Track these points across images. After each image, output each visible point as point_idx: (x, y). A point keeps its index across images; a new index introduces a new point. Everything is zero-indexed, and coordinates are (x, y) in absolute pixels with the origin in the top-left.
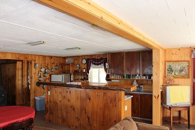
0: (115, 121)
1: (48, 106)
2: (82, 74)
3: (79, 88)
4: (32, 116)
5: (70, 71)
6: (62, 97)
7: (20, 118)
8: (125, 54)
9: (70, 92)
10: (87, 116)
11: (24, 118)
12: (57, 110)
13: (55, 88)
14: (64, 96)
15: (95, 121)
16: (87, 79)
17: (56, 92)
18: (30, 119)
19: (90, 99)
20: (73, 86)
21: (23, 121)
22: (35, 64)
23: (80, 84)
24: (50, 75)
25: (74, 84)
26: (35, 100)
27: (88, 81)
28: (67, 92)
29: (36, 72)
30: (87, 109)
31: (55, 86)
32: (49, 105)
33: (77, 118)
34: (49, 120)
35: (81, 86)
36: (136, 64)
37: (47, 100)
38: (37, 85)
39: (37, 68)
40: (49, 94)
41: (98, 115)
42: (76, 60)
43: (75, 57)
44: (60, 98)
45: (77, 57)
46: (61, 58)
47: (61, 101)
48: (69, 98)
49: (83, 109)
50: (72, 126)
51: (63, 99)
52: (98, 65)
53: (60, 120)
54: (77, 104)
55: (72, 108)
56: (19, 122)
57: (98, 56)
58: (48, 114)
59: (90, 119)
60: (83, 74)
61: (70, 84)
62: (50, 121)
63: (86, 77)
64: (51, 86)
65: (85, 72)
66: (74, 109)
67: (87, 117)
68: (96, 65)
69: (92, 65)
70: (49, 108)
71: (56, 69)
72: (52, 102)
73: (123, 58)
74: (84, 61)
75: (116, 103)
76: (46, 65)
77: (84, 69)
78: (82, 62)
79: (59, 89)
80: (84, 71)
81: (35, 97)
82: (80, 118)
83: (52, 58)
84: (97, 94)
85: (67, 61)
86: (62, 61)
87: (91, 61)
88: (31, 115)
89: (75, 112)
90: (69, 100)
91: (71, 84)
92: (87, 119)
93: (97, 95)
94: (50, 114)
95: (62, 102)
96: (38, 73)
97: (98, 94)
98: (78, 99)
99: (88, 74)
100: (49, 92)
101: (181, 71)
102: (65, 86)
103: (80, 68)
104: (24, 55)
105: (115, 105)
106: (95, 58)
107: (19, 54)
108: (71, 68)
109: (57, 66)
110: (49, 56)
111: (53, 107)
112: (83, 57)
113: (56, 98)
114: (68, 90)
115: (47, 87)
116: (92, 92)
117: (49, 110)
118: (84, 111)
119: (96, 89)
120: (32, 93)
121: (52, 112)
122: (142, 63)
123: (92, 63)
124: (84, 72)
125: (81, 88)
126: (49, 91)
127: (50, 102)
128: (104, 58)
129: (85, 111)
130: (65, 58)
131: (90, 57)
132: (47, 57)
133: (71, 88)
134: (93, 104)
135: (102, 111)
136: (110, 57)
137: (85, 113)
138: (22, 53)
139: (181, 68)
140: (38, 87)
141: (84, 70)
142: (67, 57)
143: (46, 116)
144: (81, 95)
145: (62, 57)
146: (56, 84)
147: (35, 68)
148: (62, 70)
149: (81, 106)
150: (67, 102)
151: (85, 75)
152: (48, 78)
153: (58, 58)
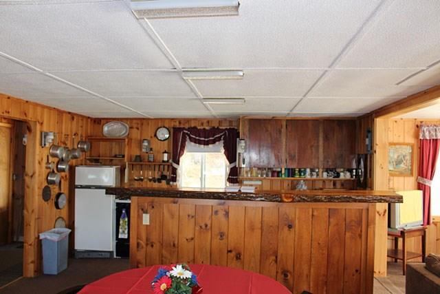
0: (357, 271)
2: (155, 165)
5: (124, 156)
6: (197, 228)
8: (284, 123)
9: (227, 214)
10: (282, 269)
14: (206, 226)
15: (305, 278)
16: (174, 179)
17: (172, 216)
19: (290, 227)
22: (44, 135)
27: (175, 183)
28: (216, 212)
29: (42, 159)
30: (280, 252)
35: (281, 197)
37: (138, 238)
38: (44, 199)
39: (47, 145)
41: (313, 262)
42: (138, 129)
43: (134, 121)
45: (139, 122)
46: (89, 120)
47: (192, 239)
48: (224, 230)
49: (269, 253)
51: (200, 232)
52: (206, 143)
54: (253, 244)
55: (232, 254)
57: (205, 121)
59: (289, 276)
60: (160, 165)
63: (166, 173)
65: (168, 161)
66: (238, 257)
67: (280, 271)
69: (189, 145)
71: (83, 150)
74: (164, 134)
75: (361, 231)
76: (63, 139)
77: (165, 152)
78: (155, 135)
80: (165, 157)
83: (73, 118)
84: (311, 213)
85: (106, 129)
86: (90, 129)
87: (187, 134)
89: (243, 263)
90: (222, 235)
92: (283, 276)
93: (313, 215)
95: (197, 239)
96: (48, 162)
97: (315, 213)
98: (253, 229)
99: (175, 165)
100: (146, 217)
101: (399, 162)
103: (151, 149)
104: (20, 103)
105: (357, 235)
106: (195, 128)
107: (9, 98)
108: (127, 149)
109: (81, 142)
110: (69, 113)
112: (160, 122)
113: (175, 231)
115: (139, 203)
116: (297, 210)
118: (274, 258)
120: (32, 223)
122: (324, 143)
123: (190, 138)
124: (164, 161)
126: (146, 213)
128: (224, 128)
129: (276, 257)
130: (98, 122)
131: (180, 123)
132: (64, 114)
134: (300, 237)
135: (324, 252)
136: (247, 127)
137: (276, 261)
138: (16, 97)
139: (398, 157)
141: (166, 155)
142: (108, 120)
144: (264, 219)
145: (91, 119)
147: (41, 145)
148: (91, 154)
149: (261, 247)
150: (216, 241)
151: (166, 167)
152: (66, 176)
153: (85, 119)
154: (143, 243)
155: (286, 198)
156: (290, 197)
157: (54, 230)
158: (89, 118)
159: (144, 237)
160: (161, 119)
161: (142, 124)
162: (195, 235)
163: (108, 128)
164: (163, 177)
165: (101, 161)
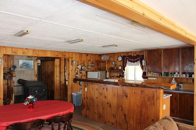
0: (152, 120)
1: (85, 102)
2: (117, 71)
3: (115, 85)
4: (72, 110)
5: (106, 68)
6: (99, 94)
7: (61, 112)
9: (107, 89)
10: (124, 113)
11: (65, 112)
12: (94, 106)
13: (92, 85)
14: (101, 93)
15: (132, 118)
16: (123, 77)
17: (92, 89)
18: (70, 113)
19: (127, 96)
20: (110, 83)
21: (63, 115)
22: (72, 61)
23: (116, 81)
24: (87, 72)
25: (111, 81)
26: (72, 95)
27: (124, 78)
28: (104, 88)
29: (73, 69)
30: (123, 106)
31: (92, 83)
32: (85, 100)
33: (114, 115)
34: (86, 115)
35: (118, 84)
36: (175, 62)
37: (84, 96)
39: (74, 65)
40: (86, 90)
41: (135, 113)
42: (112, 57)
43: (111, 54)
44: (96, 95)
46: (97, 55)
47: (97, 97)
48: (106, 95)
49: (120, 106)
50: (108, 122)
51: (100, 95)
52: (134, 62)
53: (96, 116)
54: (114, 101)
55: (108, 105)
56: (60, 115)
57: (135, 53)
58: (84, 110)
59: (126, 116)
60: (119, 71)
61: (106, 81)
62: (87, 117)
63: (121, 74)
64: (88, 83)
65: (121, 69)
66: (110, 106)
67: (123, 114)
68: (132, 62)
69: (128, 63)
70: (85, 104)
71: (92, 66)
72: (89, 98)
73: (161, 55)
74: (120, 59)
75: (154, 102)
76: (83, 62)
77: (120, 66)
78: (118, 60)
79: (96, 86)
80: (120, 68)
81: (72, 92)
82: (116, 115)
83: (88, 55)
84: (134, 92)
85: (102, 58)
86: (97, 58)
87: (127, 58)
88: (70, 109)
89: (111, 109)
90: (105, 97)
91: (108, 81)
92: (124, 116)
93: (135, 92)
94: (86, 109)
95: (99, 98)
96: (75, 70)
97: (136, 92)
98: (114, 96)
99: (123, 71)
100: (86, 89)
102: (101, 83)
103: (116, 65)
104: (62, 53)
105: (152, 103)
106: (131, 56)
107: (57, 52)
108: (107, 65)
109: (92, 63)
110: (85, 53)
111: (90, 103)
112: (119, 54)
113: (93, 94)
114: (104, 87)
115: (84, 84)
116: (129, 89)
117: (85, 105)
118: (121, 108)
119: (134, 86)
120: (69, 89)
121: (89, 108)
123: (128, 60)
124: (119, 70)
125: (119, 85)
126: (86, 87)
127: (87, 98)
128: (141, 55)
129: (122, 108)
130: (100, 55)
131: (126, 54)
132: (83, 54)
133: (108, 85)
134: (130, 101)
135: (139, 109)
136: (147, 54)
137: (122, 110)
138: (60, 51)
140: (75, 83)
141: (120, 67)
142: (103, 54)
143: (82, 111)
144: (118, 92)
145: (98, 55)
146: (93, 80)
147: (72, 65)
148: (98, 67)
149: (117, 103)
150: (104, 99)
151: (121, 72)
152: (85, 75)
153: (94, 55)
154: (85, 97)
155: (120, 84)
156: (121, 84)
157: (79, 92)
158: (96, 54)
159: (86, 96)
160: (120, 53)
161: (114, 55)
162: (98, 96)
163: (104, 57)
164: (120, 76)
165: (102, 70)
